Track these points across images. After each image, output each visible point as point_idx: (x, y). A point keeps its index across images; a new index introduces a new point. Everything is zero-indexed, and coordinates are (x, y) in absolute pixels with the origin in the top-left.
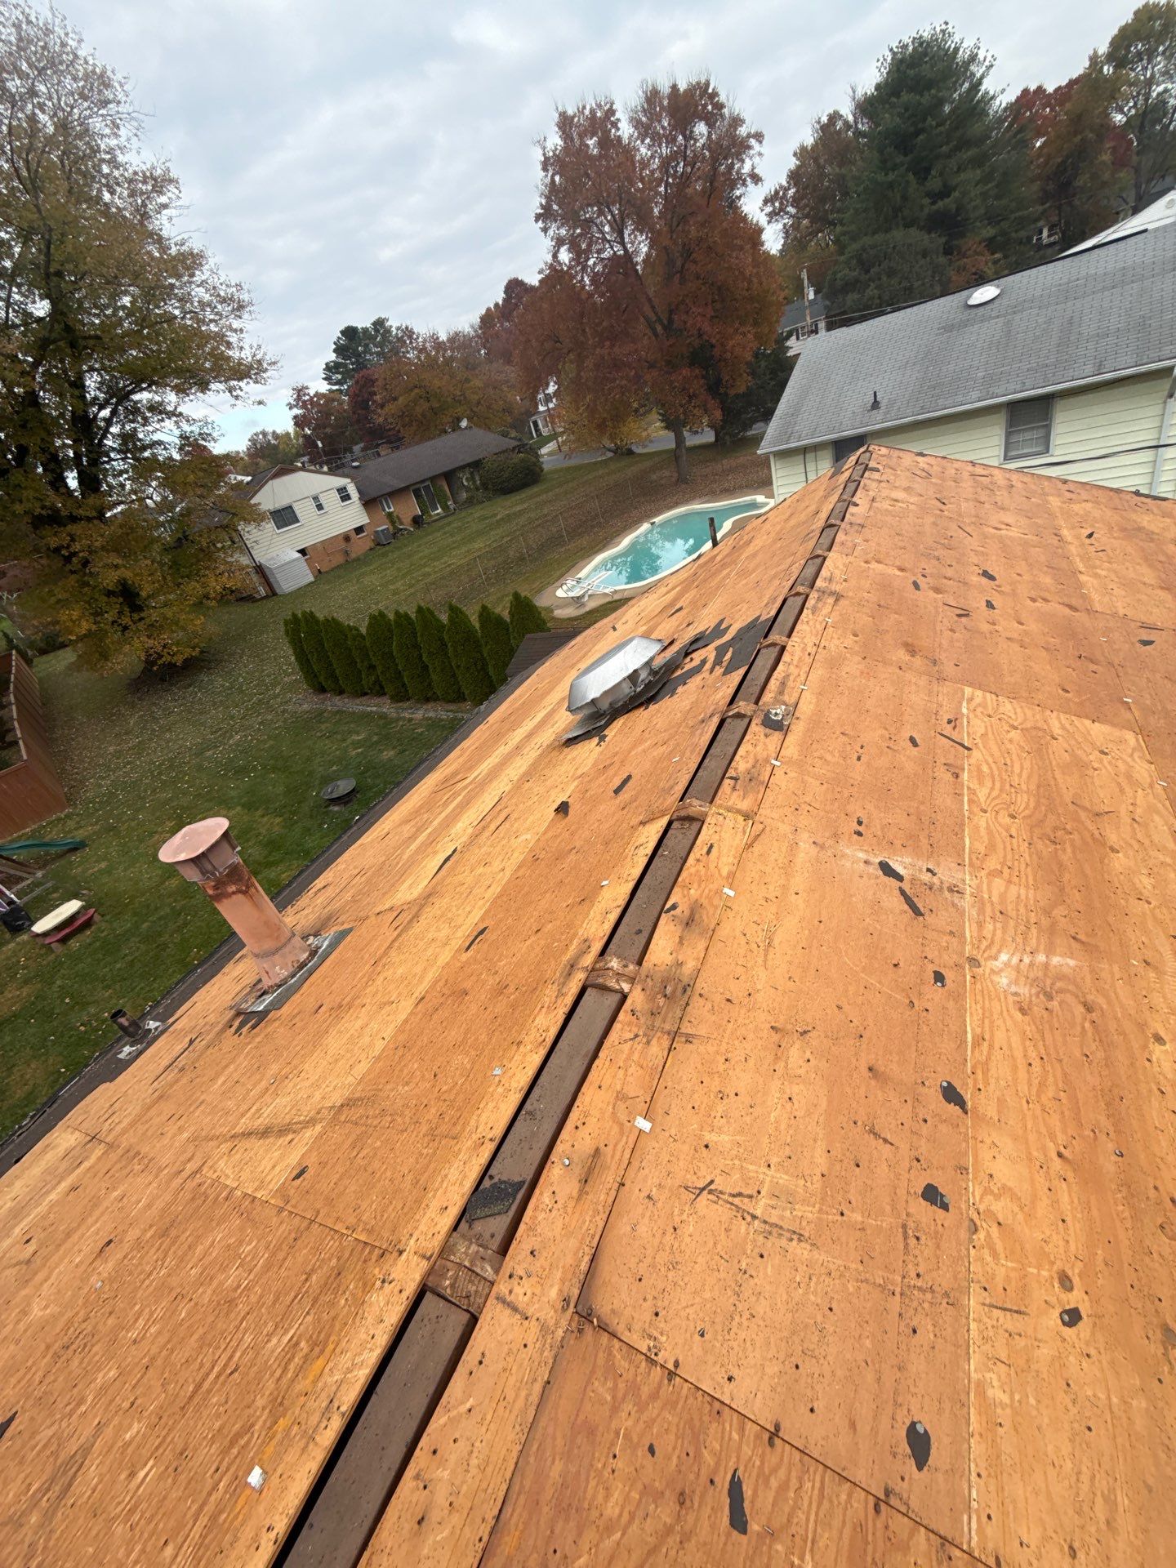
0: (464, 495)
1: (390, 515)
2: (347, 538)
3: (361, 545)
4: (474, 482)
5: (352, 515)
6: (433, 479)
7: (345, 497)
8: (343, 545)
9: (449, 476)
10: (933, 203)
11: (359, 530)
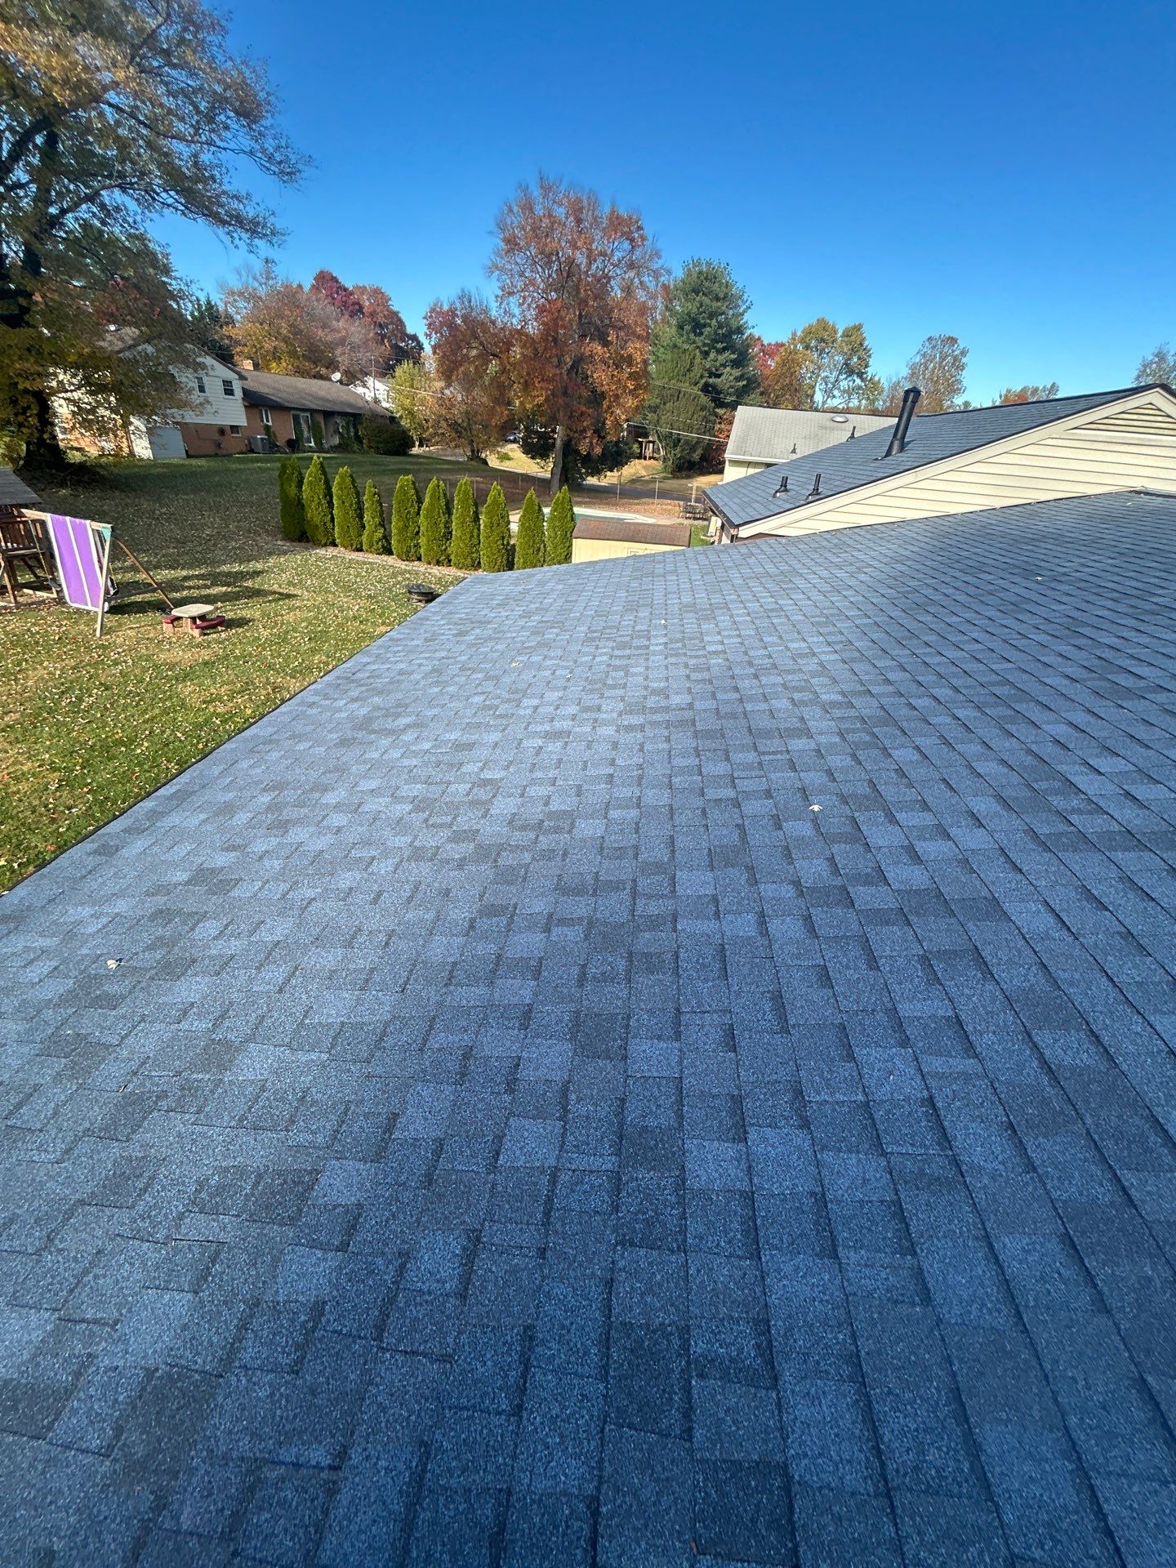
0: (336, 440)
1: (267, 428)
2: (222, 431)
3: (232, 443)
4: (348, 432)
5: (233, 413)
6: (313, 411)
7: (229, 392)
8: (217, 436)
9: (328, 415)
10: (710, 377)
11: (235, 429)
